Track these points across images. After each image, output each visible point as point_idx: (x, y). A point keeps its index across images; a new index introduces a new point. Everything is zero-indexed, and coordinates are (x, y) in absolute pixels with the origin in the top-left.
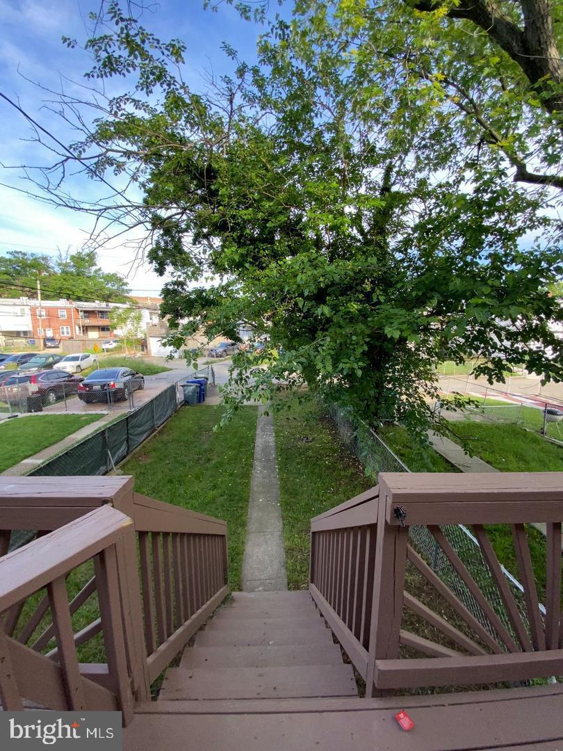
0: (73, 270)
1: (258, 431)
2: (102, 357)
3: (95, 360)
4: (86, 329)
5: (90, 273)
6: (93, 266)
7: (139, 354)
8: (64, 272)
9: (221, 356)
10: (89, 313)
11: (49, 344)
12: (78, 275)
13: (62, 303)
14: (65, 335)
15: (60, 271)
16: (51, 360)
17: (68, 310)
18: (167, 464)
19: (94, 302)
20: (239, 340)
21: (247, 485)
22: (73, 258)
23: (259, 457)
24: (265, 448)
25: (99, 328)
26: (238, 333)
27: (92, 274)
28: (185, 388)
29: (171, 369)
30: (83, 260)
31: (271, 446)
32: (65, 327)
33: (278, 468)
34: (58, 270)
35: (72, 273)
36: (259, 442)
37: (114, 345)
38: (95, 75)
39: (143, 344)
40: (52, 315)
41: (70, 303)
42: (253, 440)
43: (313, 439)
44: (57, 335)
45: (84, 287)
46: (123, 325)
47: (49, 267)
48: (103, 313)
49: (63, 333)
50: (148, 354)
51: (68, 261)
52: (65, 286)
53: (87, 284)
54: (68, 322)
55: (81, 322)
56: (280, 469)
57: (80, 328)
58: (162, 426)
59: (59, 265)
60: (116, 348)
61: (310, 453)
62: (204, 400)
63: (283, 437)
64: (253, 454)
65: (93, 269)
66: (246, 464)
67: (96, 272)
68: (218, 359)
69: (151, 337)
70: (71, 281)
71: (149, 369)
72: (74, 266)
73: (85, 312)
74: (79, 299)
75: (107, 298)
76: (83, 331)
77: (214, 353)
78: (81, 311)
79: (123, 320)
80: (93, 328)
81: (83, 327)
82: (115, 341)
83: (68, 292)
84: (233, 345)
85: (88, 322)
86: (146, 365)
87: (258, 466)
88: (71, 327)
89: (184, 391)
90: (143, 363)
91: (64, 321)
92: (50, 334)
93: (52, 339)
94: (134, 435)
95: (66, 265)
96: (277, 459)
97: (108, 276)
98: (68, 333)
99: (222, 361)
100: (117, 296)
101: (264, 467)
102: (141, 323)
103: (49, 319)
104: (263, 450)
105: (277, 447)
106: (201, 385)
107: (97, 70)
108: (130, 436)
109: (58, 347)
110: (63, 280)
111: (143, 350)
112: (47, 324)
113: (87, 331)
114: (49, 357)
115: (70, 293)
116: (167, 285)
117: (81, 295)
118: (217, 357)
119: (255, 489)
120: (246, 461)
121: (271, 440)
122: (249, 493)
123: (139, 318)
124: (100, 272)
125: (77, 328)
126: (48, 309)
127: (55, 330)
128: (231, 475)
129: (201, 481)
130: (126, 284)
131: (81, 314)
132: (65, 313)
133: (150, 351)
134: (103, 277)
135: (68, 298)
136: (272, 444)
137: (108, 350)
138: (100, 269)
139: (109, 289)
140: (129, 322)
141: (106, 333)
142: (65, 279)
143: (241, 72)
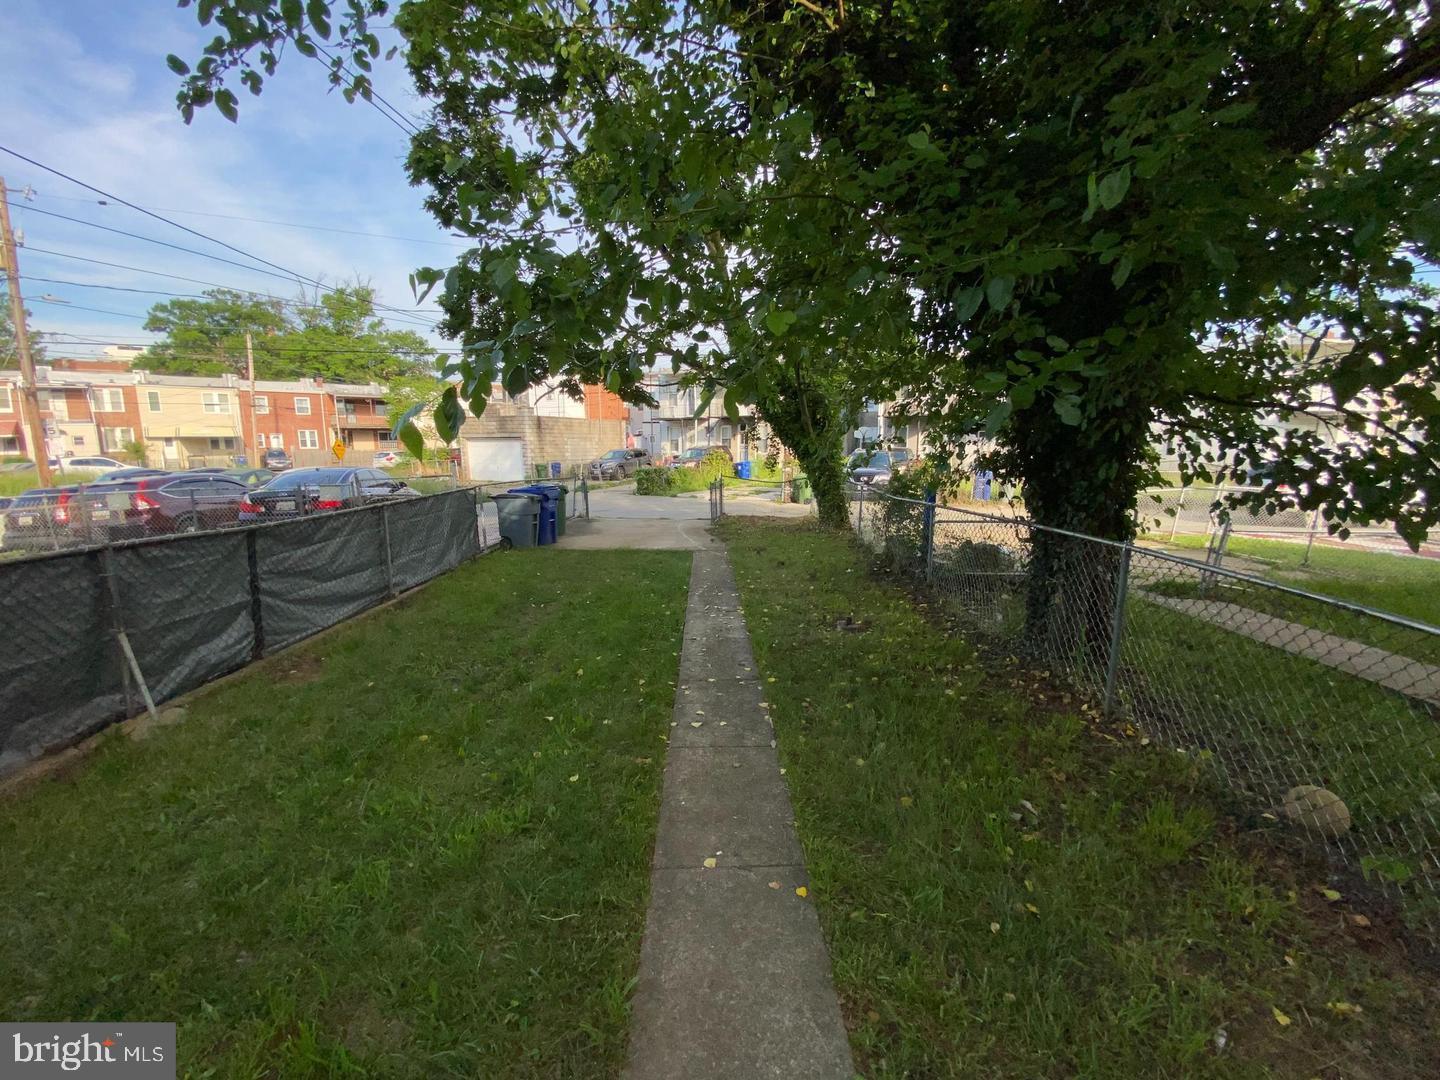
0: (328, 323)
1: (694, 603)
4: (350, 434)
5: (362, 329)
6: (366, 315)
8: (312, 328)
9: (613, 477)
10: (356, 404)
11: (272, 462)
12: (339, 333)
13: (306, 385)
14: (309, 446)
15: (303, 326)
17: (314, 397)
18: (368, 691)
19: (368, 384)
21: (647, 780)
22: (327, 299)
23: (696, 670)
24: (717, 647)
25: (375, 435)
27: (365, 332)
28: (502, 502)
30: (346, 302)
31: (736, 641)
32: (307, 433)
33: (772, 712)
34: (300, 325)
35: (325, 329)
36: (697, 629)
39: (454, 457)
40: (281, 406)
41: (320, 386)
42: (678, 625)
43: (868, 624)
44: (292, 448)
45: (349, 355)
47: (282, 320)
49: (304, 443)
51: (319, 305)
52: (312, 354)
54: (314, 422)
55: (338, 422)
56: (780, 716)
57: (336, 433)
58: (416, 589)
59: (303, 312)
61: (873, 661)
62: (554, 541)
63: (771, 617)
64: (677, 662)
65: (367, 321)
66: (650, 697)
67: (372, 327)
68: (604, 482)
69: (468, 439)
70: (323, 344)
72: (330, 315)
73: (348, 401)
74: (337, 378)
75: (393, 378)
76: (344, 439)
77: (598, 472)
78: (339, 401)
80: (363, 432)
81: (343, 430)
83: (317, 366)
85: (353, 421)
87: (694, 702)
88: (320, 431)
89: (500, 510)
91: (305, 419)
92: (277, 444)
93: (281, 454)
94: (290, 602)
95: (314, 314)
96: (760, 678)
97: (396, 335)
98: (313, 444)
99: (614, 485)
101: (716, 708)
103: (276, 415)
104: (709, 651)
105: (755, 644)
106: (546, 498)
108: (265, 599)
110: (307, 342)
112: (272, 425)
113: (351, 440)
115: (321, 366)
117: (341, 370)
119: (683, 799)
120: (649, 684)
121: (736, 624)
122: (652, 822)
124: (382, 328)
125: (332, 433)
126: (274, 397)
127: (289, 437)
128: (584, 736)
129: (460, 760)
131: (340, 405)
132: (307, 404)
133: (466, 469)
134: (387, 338)
135: (317, 375)
136: (739, 635)
138: (380, 323)
139: (398, 361)
141: (389, 444)
142: (312, 341)
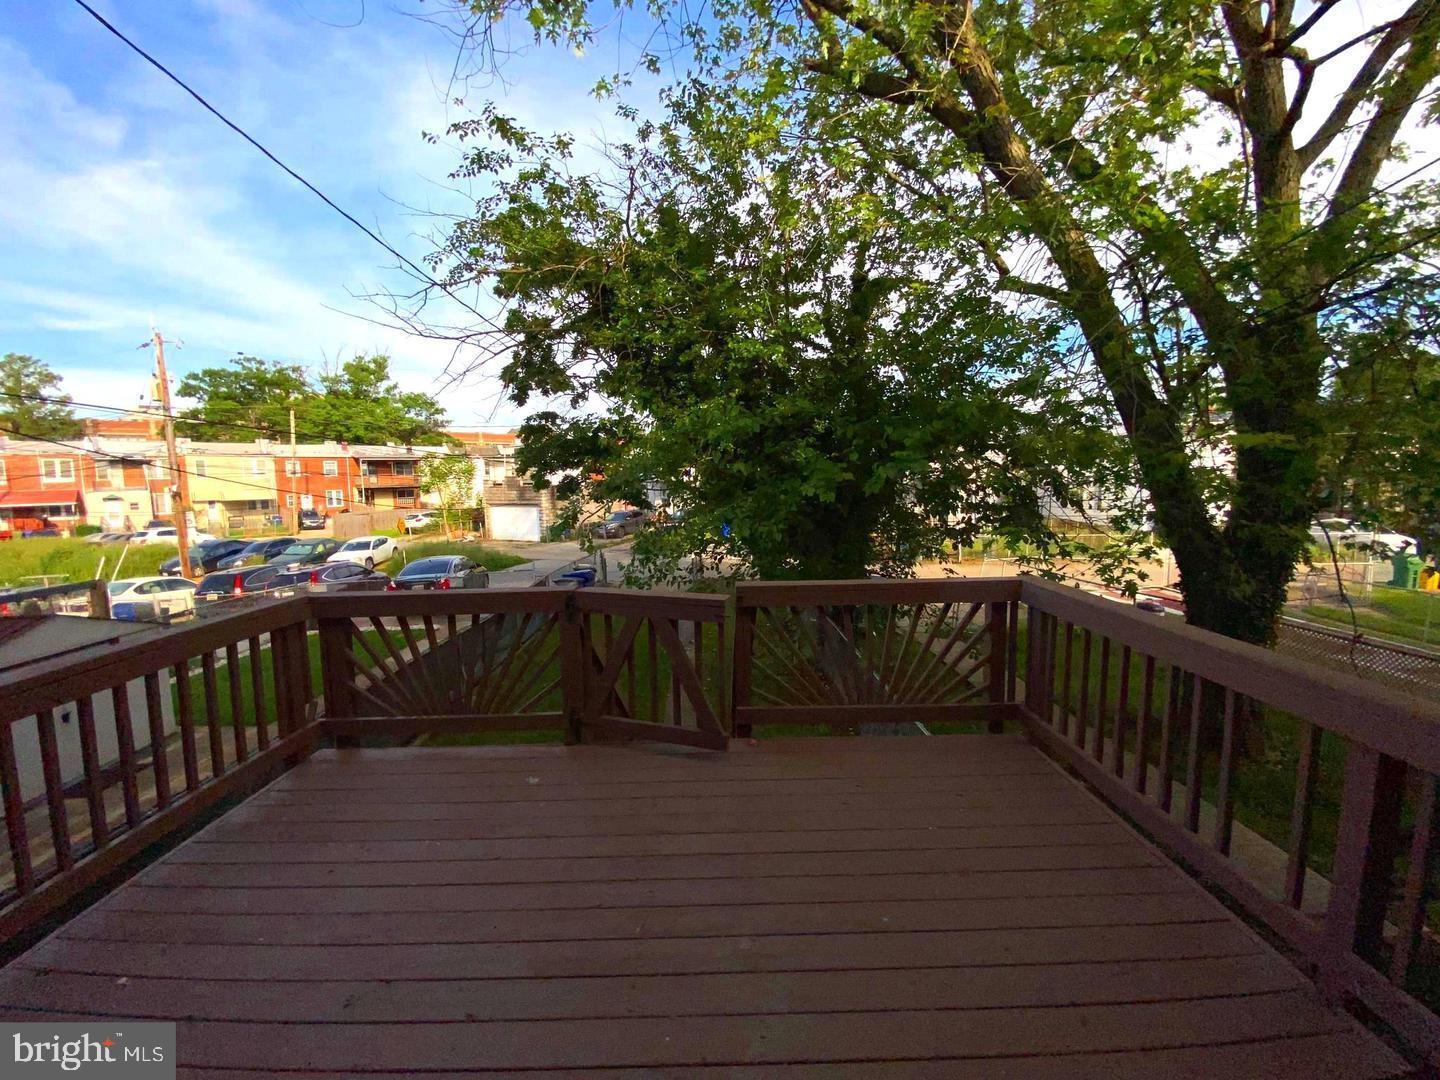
0: (347, 388)
2: (406, 542)
3: (395, 548)
4: (371, 494)
5: (378, 393)
6: (382, 380)
7: (470, 536)
8: (332, 392)
9: (615, 536)
10: (378, 466)
11: (307, 522)
12: (357, 397)
13: (330, 448)
14: (335, 504)
15: (325, 392)
16: (320, 549)
17: (341, 461)
19: (385, 444)
20: (649, 506)
22: (348, 367)
25: (394, 492)
26: (645, 494)
27: (381, 395)
28: (562, 584)
29: (530, 561)
30: (365, 369)
32: (334, 492)
34: (320, 389)
35: (345, 394)
37: (427, 521)
38: (462, 175)
39: (477, 518)
40: (311, 470)
41: (344, 449)
44: (321, 506)
45: (368, 418)
46: (442, 486)
47: (303, 384)
48: (401, 465)
49: (331, 502)
50: (486, 536)
51: (340, 372)
52: (334, 418)
53: (372, 413)
54: (341, 481)
55: (362, 482)
57: (360, 492)
59: (324, 380)
60: (428, 527)
65: (383, 386)
67: (388, 391)
68: (608, 541)
69: (493, 505)
70: (345, 409)
71: (492, 560)
72: (350, 381)
73: (370, 463)
74: (358, 440)
75: (407, 437)
76: (367, 498)
77: (602, 531)
78: (364, 462)
79: (439, 476)
80: (385, 491)
81: (366, 490)
82: (426, 515)
83: (339, 428)
84: (635, 515)
85: (374, 481)
86: (487, 554)
88: (346, 491)
90: (479, 549)
91: (333, 481)
92: (307, 504)
93: (313, 514)
95: (336, 380)
97: (409, 398)
98: (339, 502)
99: (618, 544)
100: (424, 433)
102: (473, 481)
103: (307, 479)
106: (587, 579)
107: (464, 169)
109: (323, 528)
110: (329, 408)
111: (476, 529)
112: (303, 486)
113: (373, 498)
114: (318, 544)
115: (342, 429)
116: (529, 419)
117: (361, 433)
118: (609, 537)
123: (469, 473)
124: (396, 391)
125: (356, 492)
126: (306, 460)
127: (319, 497)
130: (441, 411)
131: (364, 467)
132: (335, 467)
133: (490, 530)
134: (401, 400)
135: (339, 439)
137: (415, 531)
138: (395, 387)
139: (411, 421)
140: (451, 480)
141: (408, 501)
142: (333, 406)
143: (644, 134)
